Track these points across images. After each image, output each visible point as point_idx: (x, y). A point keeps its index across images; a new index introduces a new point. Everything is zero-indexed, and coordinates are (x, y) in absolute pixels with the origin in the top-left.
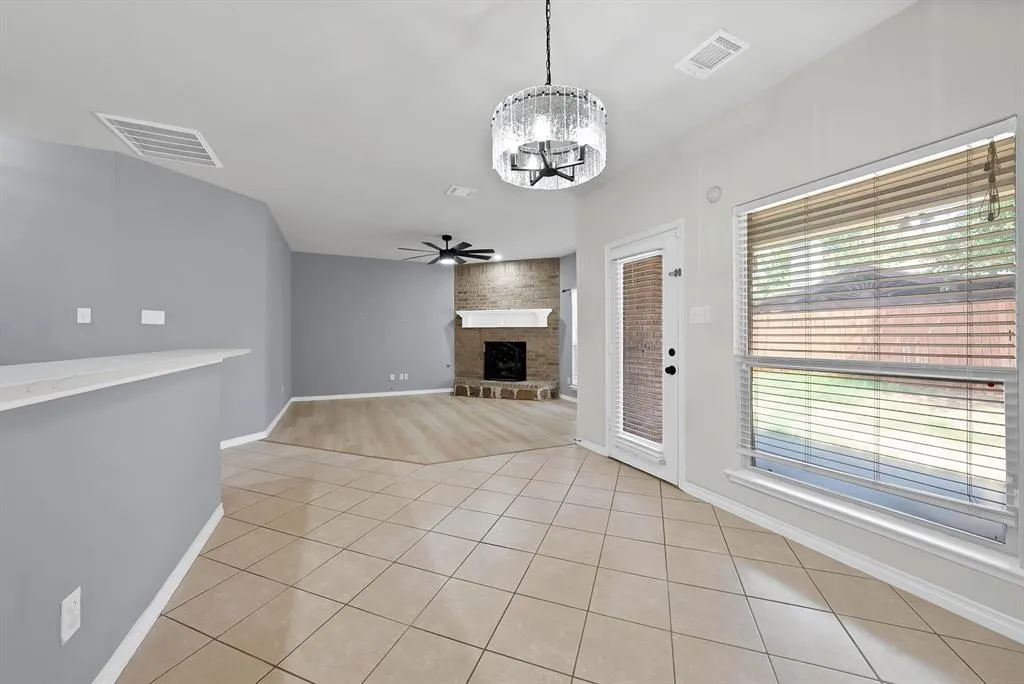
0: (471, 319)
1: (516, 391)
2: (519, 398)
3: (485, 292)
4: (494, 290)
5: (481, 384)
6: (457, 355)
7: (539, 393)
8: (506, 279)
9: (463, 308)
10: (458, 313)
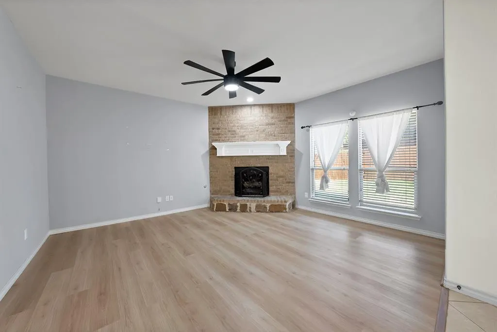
0: (224, 150)
1: (268, 205)
2: (271, 211)
3: (235, 129)
4: (242, 127)
5: (238, 201)
6: (211, 177)
7: (287, 207)
8: (252, 118)
9: (216, 141)
10: (214, 144)
